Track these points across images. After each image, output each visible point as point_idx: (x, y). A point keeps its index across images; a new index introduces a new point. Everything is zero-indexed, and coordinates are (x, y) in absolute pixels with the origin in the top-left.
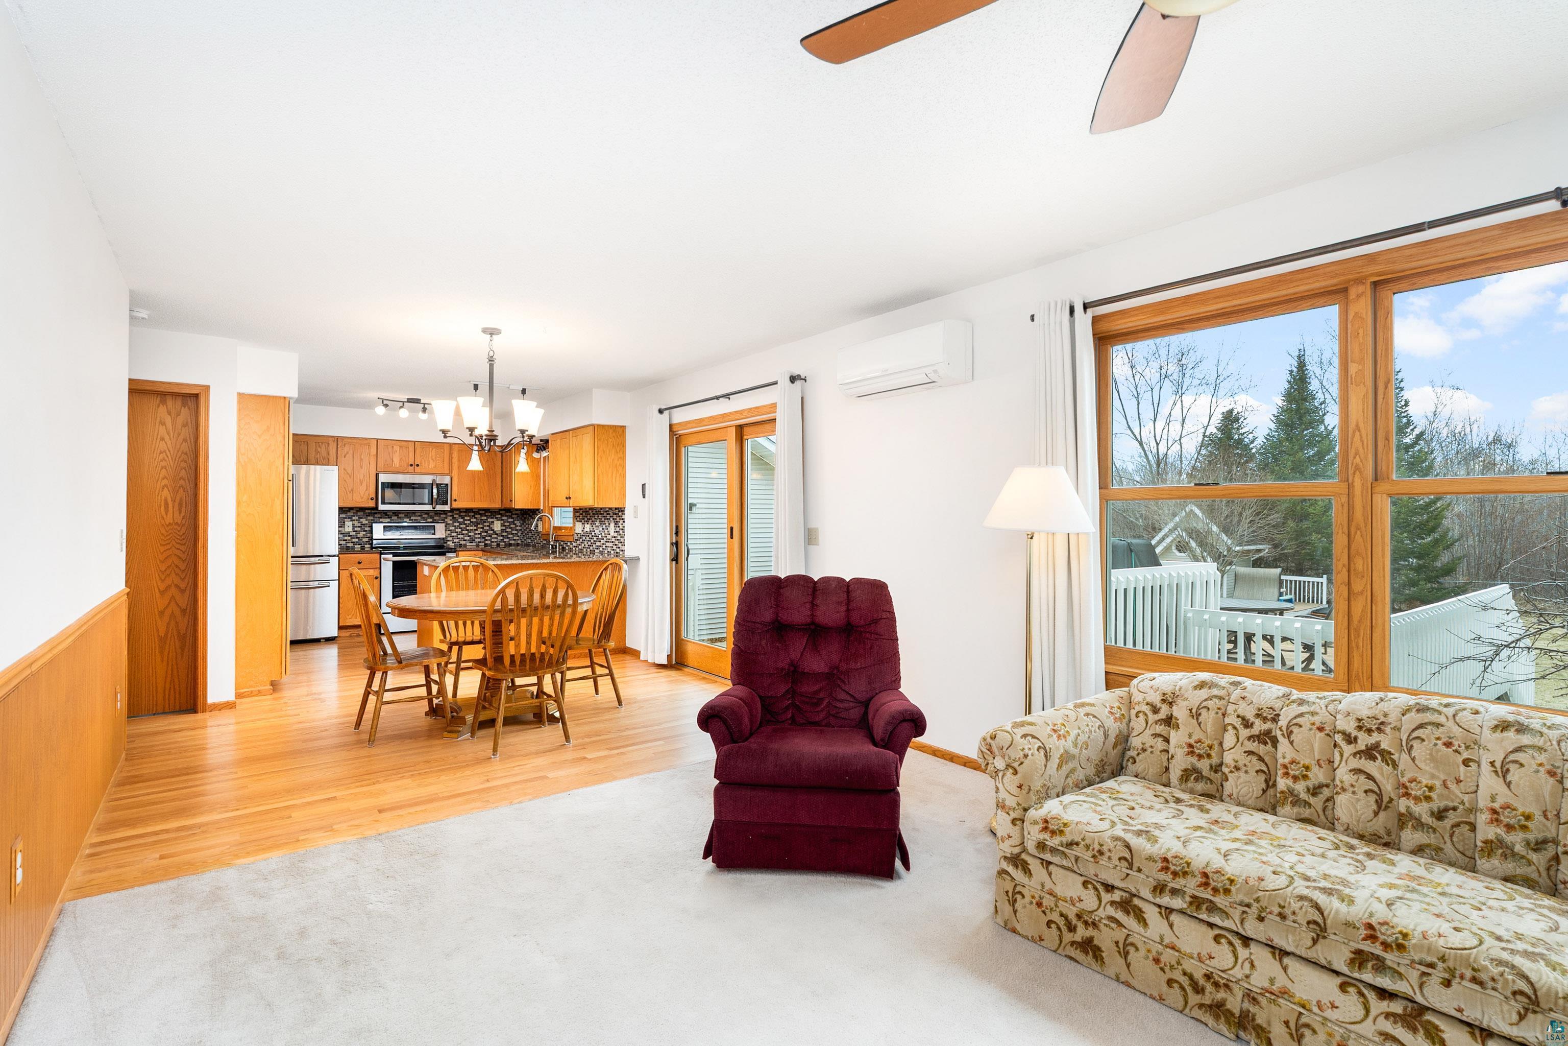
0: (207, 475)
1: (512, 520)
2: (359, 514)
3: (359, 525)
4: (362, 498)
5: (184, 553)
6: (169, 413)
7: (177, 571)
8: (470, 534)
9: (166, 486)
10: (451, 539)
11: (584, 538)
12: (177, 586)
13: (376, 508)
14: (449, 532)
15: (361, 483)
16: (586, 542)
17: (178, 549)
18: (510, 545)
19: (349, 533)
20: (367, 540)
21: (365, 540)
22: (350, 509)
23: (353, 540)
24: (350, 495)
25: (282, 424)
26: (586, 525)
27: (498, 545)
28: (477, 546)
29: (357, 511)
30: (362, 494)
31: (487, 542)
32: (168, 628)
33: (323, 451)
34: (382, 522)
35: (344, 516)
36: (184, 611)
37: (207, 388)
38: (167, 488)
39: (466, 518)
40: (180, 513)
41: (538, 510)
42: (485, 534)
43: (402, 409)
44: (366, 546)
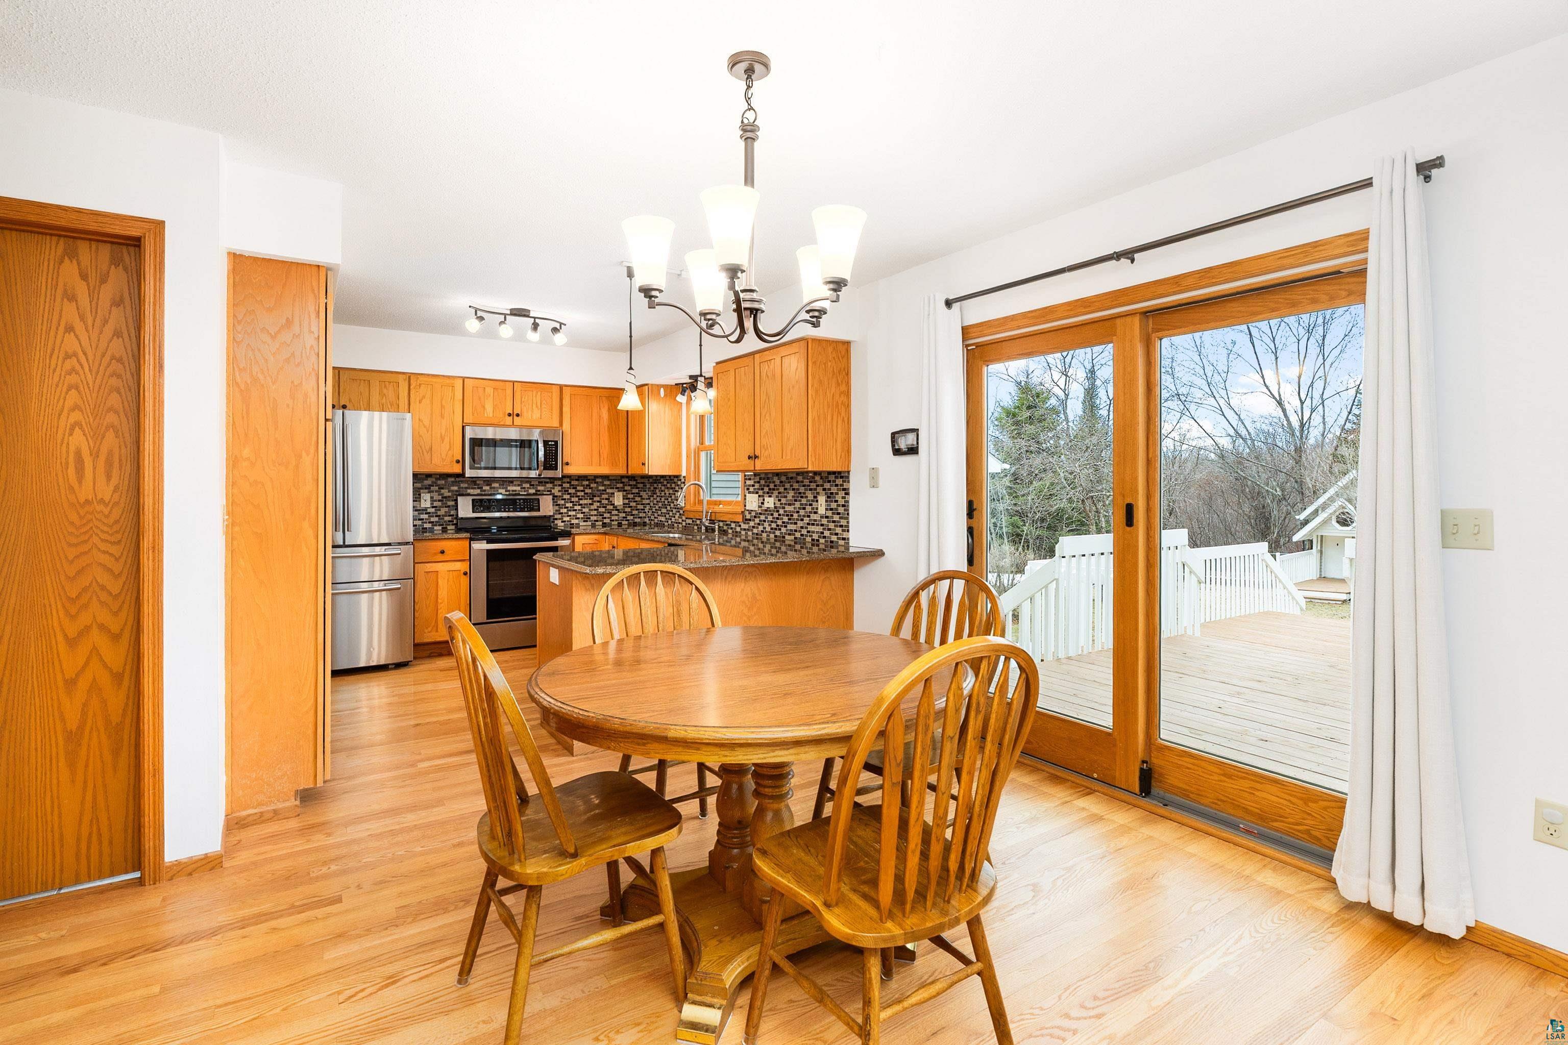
0: (161, 403)
1: (637, 491)
2: (439, 482)
3: (440, 498)
4: (443, 460)
5: (117, 560)
6: (84, 277)
7: (104, 596)
8: (584, 510)
9: (77, 424)
10: (559, 516)
11: (762, 517)
12: (102, 627)
13: (462, 475)
14: (557, 508)
15: (443, 439)
16: (766, 525)
17: (104, 552)
18: (635, 524)
19: (426, 509)
20: (450, 518)
21: (447, 518)
22: (429, 476)
23: (432, 519)
24: (427, 457)
25: (313, 316)
26: (767, 499)
27: (620, 525)
28: (593, 526)
29: (437, 479)
30: (444, 456)
31: (605, 521)
32: (84, 713)
33: (390, 392)
34: (469, 495)
35: (419, 485)
36: (118, 678)
37: (159, 225)
38: (81, 428)
39: (579, 488)
40: (109, 477)
41: (677, 477)
42: (603, 510)
43: (503, 326)
44: (449, 527)
